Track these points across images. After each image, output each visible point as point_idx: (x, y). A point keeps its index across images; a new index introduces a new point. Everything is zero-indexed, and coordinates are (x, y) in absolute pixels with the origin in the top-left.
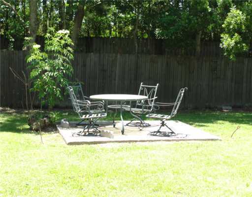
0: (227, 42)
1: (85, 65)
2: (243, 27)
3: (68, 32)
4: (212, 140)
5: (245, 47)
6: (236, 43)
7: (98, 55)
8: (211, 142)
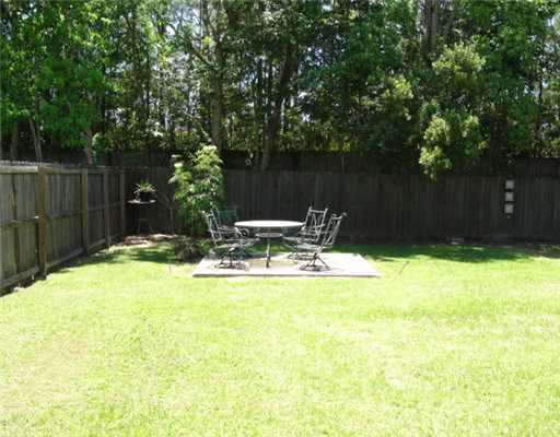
0: (427, 157)
1: (276, 186)
2: (448, 139)
3: (215, 147)
4: (369, 277)
5: (447, 164)
6: (436, 158)
7: (292, 173)
8: (367, 279)
